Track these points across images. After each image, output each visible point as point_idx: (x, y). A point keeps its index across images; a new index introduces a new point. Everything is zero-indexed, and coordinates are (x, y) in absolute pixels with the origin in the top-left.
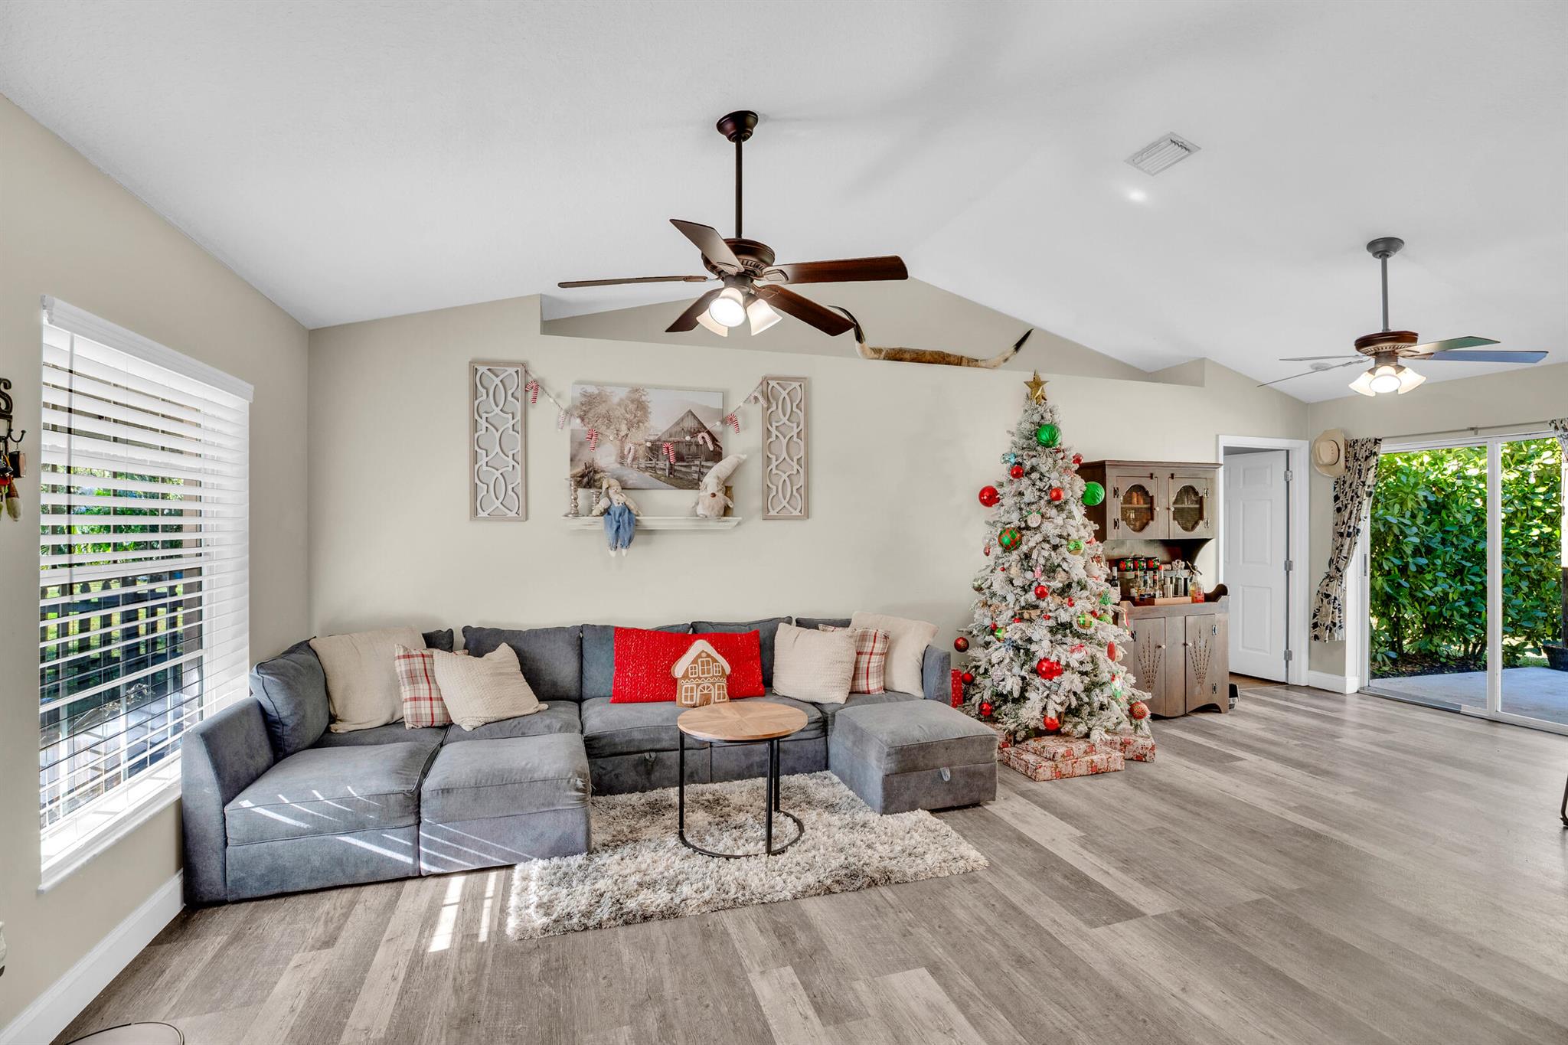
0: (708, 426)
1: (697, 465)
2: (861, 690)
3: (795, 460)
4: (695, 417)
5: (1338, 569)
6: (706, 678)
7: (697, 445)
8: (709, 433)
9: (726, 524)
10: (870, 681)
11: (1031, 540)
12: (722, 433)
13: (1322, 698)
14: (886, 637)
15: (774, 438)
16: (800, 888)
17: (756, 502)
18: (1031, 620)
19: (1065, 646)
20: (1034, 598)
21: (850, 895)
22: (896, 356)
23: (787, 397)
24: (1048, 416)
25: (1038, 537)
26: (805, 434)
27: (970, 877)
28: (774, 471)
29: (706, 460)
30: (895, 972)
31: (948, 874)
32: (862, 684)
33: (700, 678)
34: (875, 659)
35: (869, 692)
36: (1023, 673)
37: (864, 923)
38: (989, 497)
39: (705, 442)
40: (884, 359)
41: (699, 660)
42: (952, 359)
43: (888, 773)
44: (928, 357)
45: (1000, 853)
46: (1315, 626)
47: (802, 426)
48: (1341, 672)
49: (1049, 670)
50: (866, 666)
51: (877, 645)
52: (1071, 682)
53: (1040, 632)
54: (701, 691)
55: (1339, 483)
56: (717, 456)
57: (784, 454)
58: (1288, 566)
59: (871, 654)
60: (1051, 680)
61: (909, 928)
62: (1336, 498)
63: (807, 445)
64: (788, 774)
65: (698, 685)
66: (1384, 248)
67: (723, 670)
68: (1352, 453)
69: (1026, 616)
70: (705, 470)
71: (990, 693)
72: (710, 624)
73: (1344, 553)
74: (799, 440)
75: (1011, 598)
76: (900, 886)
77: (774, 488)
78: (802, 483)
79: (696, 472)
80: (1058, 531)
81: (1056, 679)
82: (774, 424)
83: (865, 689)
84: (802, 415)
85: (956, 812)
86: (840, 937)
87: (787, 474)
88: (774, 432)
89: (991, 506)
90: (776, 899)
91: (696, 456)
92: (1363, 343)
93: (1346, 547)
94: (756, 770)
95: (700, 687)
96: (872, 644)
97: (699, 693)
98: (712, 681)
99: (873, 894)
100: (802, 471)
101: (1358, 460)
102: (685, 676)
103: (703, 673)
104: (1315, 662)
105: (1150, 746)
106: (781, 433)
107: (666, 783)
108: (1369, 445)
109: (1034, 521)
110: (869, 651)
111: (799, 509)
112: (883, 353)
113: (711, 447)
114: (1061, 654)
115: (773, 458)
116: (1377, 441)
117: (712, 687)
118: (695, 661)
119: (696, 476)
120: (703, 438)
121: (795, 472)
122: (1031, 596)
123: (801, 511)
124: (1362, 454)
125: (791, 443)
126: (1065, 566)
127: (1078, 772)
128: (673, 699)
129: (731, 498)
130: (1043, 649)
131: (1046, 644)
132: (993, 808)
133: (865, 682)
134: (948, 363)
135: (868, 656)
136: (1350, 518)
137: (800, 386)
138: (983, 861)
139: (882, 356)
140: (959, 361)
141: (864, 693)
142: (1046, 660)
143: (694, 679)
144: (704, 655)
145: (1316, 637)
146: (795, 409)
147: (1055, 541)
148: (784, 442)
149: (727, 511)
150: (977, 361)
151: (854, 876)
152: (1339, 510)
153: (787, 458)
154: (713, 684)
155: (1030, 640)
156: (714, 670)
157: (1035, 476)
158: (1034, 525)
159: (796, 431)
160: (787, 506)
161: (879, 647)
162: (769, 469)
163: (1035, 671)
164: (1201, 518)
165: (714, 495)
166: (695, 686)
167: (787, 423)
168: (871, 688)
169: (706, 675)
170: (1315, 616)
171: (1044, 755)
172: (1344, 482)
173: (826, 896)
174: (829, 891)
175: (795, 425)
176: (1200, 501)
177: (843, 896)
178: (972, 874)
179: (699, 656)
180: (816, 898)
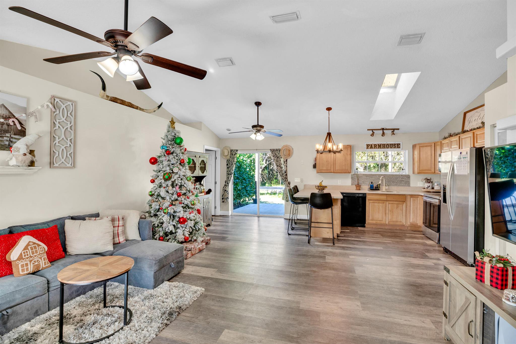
0: (17, 116)
1: (8, 137)
2: (116, 243)
3: (69, 139)
4: (6, 109)
5: (228, 183)
6: (35, 256)
7: (8, 125)
8: (17, 119)
9: (31, 170)
10: (120, 238)
11: (175, 177)
12: (26, 121)
13: (225, 218)
14: (123, 218)
15: (57, 127)
16: (157, 330)
17: (47, 159)
18: (175, 205)
19: (187, 212)
20: (176, 197)
21: (174, 322)
22: (115, 100)
23: (65, 109)
24: (177, 134)
25: (177, 176)
26: (74, 128)
27: (203, 296)
28: (57, 144)
29: (15, 134)
30: (220, 336)
31: (197, 298)
32: (117, 240)
33: (31, 257)
34: (120, 229)
35: (120, 243)
36: (174, 223)
37: (191, 328)
38: (154, 161)
39: (15, 124)
40: (109, 100)
41: (29, 247)
42: (135, 107)
43: (155, 271)
44: (127, 104)
45: (203, 285)
46: (223, 199)
47: (72, 124)
48: (228, 210)
49: (183, 221)
50: (117, 232)
51: (120, 222)
52: (191, 224)
53: (179, 208)
54: (33, 264)
55: (228, 161)
56: (22, 133)
57: (63, 136)
58: (216, 183)
59: (118, 226)
60: (184, 224)
61: (207, 321)
62: (227, 165)
63: (75, 133)
64: (91, 290)
65: (31, 261)
66: (258, 104)
67: (44, 249)
68: (231, 153)
69: (174, 203)
70: (14, 140)
71: (163, 233)
72: (22, 226)
73: (229, 179)
74: (71, 130)
75: (168, 198)
76: (186, 310)
77: (57, 153)
78: (72, 151)
79: (7, 141)
80: (184, 174)
81: (186, 223)
82: (58, 121)
83: (118, 242)
84: (73, 119)
85: (174, 278)
86: (190, 337)
87: (64, 146)
88: (57, 125)
89: (155, 164)
90: (150, 340)
91: (7, 131)
92: (254, 127)
93: (230, 177)
94: (75, 294)
95: (33, 262)
96: (118, 222)
97: (32, 265)
98: (39, 256)
99: (181, 317)
100: (72, 145)
101: (233, 155)
102: (20, 258)
103: (33, 253)
104: (222, 209)
105: (209, 239)
106: (61, 125)
107: (19, 324)
108: (235, 151)
109: (175, 170)
110: (117, 225)
111: (70, 163)
112: (109, 98)
113: (19, 127)
114: (186, 215)
115: (57, 138)
116: (237, 150)
117: (40, 260)
118: (26, 248)
119: (7, 143)
120: (13, 121)
121: (69, 145)
122: (175, 196)
123: (71, 165)
124: (234, 154)
125: (67, 132)
126: (185, 185)
127: (196, 252)
128: (11, 273)
129: (34, 156)
130: (181, 214)
131: (182, 212)
132: (184, 271)
133: (117, 239)
134: (133, 108)
135: (117, 228)
136: (231, 170)
137: (72, 104)
138: (203, 289)
139: (109, 99)
140: (137, 108)
141: (117, 244)
142: (182, 218)
143: (27, 258)
144: (31, 244)
145: (223, 202)
146: (69, 115)
147: (182, 177)
148: (63, 130)
149: (32, 164)
150: (143, 109)
151: (171, 314)
152: (228, 168)
153: (65, 139)
154: (41, 258)
155: (175, 212)
156: (39, 250)
157: (175, 154)
158: (176, 171)
159: (69, 126)
160: (64, 162)
161: (121, 223)
162: (55, 142)
163: (179, 222)
164: (205, 170)
165: (25, 155)
166: (29, 262)
167: (65, 121)
168: (121, 241)
169: (35, 254)
170: (223, 196)
171: (187, 250)
172: (230, 161)
173: (167, 328)
174: (167, 325)
175: (69, 123)
176: (205, 165)
177: (173, 324)
178: (203, 294)
179: (28, 245)
180: (164, 330)
